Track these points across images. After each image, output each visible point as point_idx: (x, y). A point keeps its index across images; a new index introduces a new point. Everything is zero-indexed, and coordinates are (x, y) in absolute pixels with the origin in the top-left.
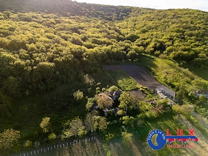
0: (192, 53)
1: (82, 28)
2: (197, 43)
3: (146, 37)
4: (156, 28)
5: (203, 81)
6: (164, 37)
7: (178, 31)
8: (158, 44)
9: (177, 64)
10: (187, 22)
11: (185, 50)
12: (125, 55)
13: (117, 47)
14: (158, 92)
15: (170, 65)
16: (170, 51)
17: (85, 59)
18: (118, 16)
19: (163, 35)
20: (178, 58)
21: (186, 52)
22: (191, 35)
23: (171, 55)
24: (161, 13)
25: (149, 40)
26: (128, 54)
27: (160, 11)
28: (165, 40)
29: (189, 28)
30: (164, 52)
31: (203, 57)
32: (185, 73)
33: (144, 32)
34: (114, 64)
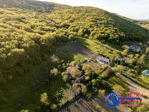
0: (106, 35)
1: (24, 18)
2: (106, 28)
3: (75, 25)
4: (78, 19)
5: (118, 51)
6: (86, 25)
7: (93, 21)
8: (85, 30)
9: (100, 42)
10: (95, 15)
11: (102, 33)
12: (67, 38)
13: (60, 33)
14: (98, 61)
15: (96, 43)
16: (94, 34)
17: (43, 43)
18: (46, 10)
19: (85, 24)
20: (100, 39)
21: (103, 34)
22: (101, 24)
23: (95, 37)
24: (76, 9)
25: (78, 27)
26: (69, 38)
27: (75, 7)
28: (88, 27)
29: (98, 19)
30: (90, 35)
31: (112, 37)
32: (106, 48)
33: (72, 21)
34: (62, 45)
